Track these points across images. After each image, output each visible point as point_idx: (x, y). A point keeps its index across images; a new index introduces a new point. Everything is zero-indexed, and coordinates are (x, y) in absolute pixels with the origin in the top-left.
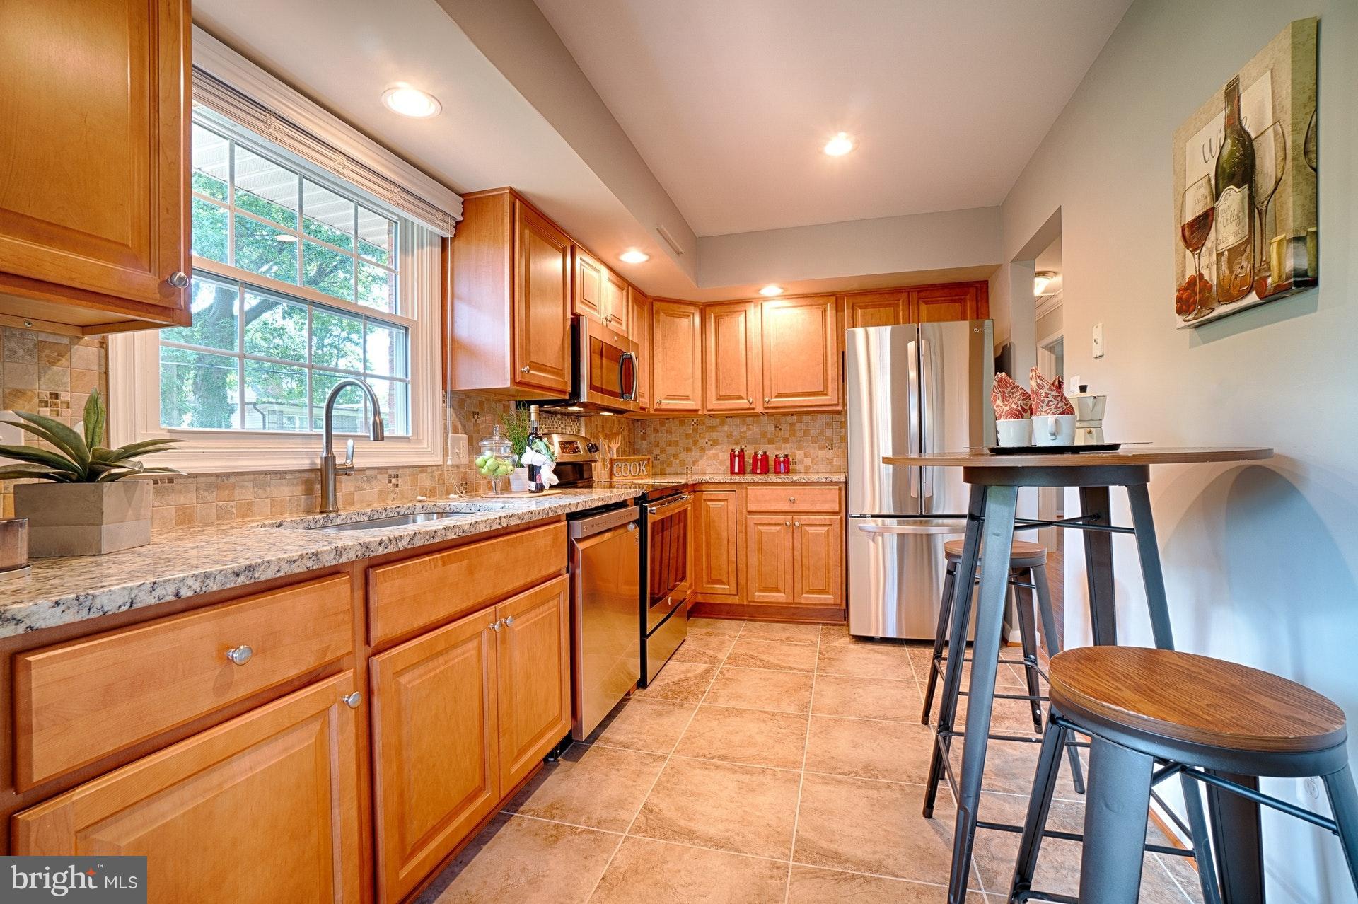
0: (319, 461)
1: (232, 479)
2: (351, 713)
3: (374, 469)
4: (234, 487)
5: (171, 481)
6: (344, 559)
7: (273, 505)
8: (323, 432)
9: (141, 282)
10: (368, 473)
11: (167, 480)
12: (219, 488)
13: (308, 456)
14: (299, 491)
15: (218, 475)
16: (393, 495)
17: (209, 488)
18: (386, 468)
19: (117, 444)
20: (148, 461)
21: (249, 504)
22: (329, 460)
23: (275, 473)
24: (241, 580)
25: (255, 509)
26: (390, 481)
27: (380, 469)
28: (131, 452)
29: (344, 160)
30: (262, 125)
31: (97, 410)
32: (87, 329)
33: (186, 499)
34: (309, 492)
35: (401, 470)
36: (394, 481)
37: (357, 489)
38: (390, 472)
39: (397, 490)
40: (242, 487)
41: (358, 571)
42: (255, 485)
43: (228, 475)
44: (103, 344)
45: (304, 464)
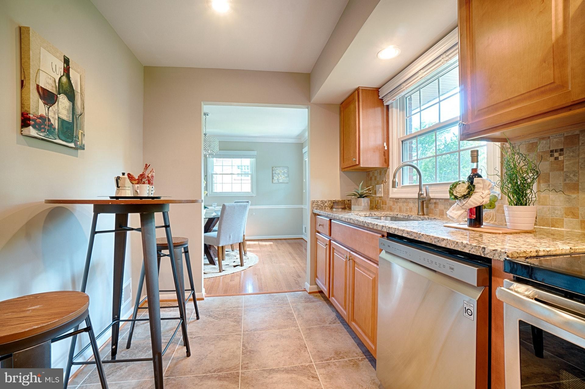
5: (398, 199)
17: (404, 202)
33: (400, 204)
37: (445, 208)
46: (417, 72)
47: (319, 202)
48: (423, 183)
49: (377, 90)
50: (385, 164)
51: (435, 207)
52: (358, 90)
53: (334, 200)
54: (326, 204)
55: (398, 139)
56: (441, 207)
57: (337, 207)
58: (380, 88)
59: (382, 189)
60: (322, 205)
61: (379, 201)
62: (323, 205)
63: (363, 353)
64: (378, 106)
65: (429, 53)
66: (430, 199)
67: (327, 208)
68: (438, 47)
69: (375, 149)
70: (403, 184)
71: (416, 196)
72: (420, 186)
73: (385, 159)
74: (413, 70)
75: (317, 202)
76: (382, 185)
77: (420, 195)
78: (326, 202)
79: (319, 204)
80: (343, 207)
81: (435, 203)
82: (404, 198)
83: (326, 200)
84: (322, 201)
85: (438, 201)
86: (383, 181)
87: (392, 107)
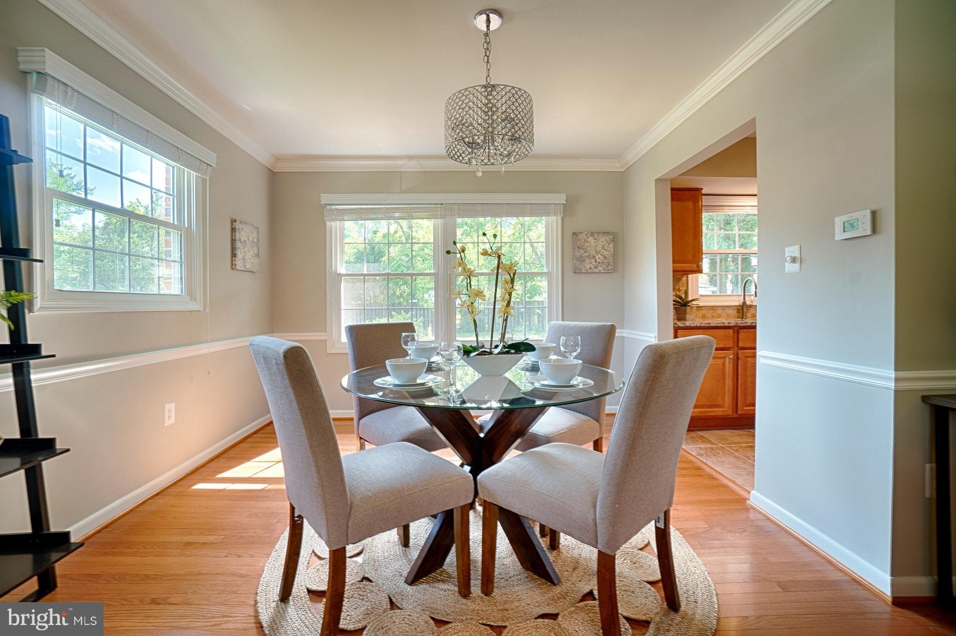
0: (741, 303)
2: (732, 361)
4: (716, 309)
6: (730, 325)
8: (743, 294)
9: (694, 267)
11: (699, 308)
12: (712, 310)
13: (738, 301)
14: (735, 312)
15: (712, 306)
17: (709, 310)
19: (690, 299)
20: (694, 303)
22: (744, 303)
23: (727, 306)
24: (708, 325)
28: (692, 301)
29: (750, 208)
31: (686, 293)
32: (685, 274)
34: (738, 312)
40: (718, 310)
41: (736, 328)
42: (722, 310)
43: (714, 306)
44: (687, 277)
45: (737, 304)
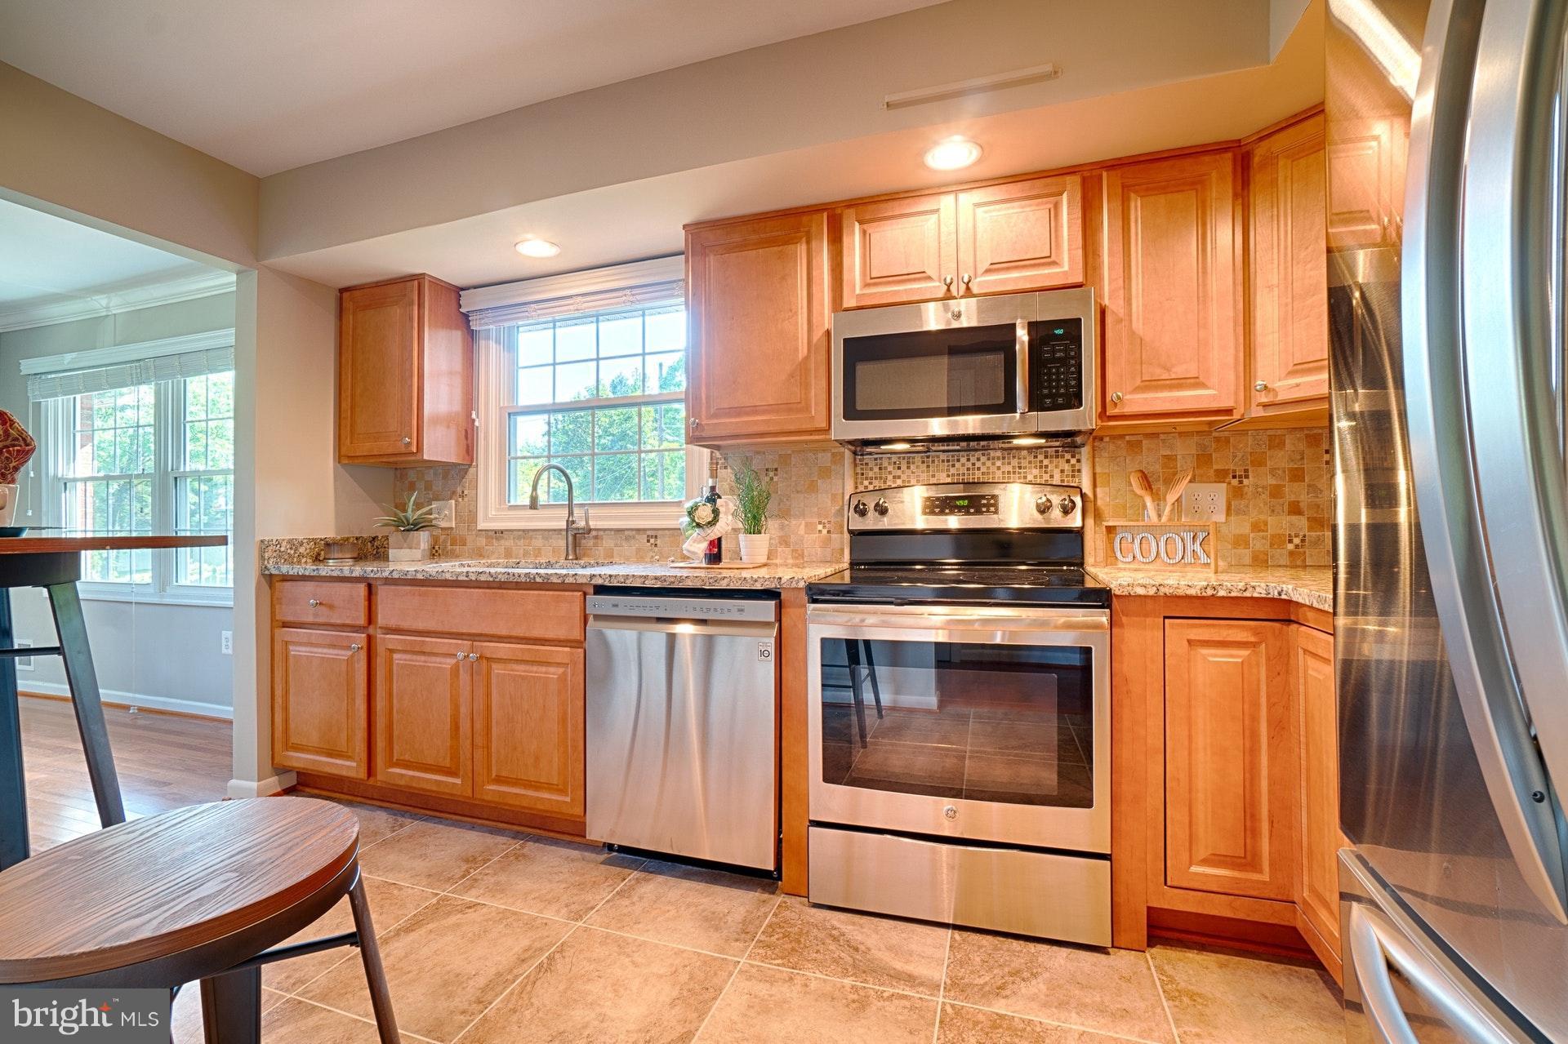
1: (531, 533)
3: (632, 530)
4: (530, 538)
5: (502, 533)
7: (554, 552)
10: (626, 533)
12: (524, 538)
15: (524, 531)
16: (651, 554)
17: (519, 538)
18: (645, 530)
21: (539, 549)
23: (555, 530)
25: (543, 553)
26: (648, 541)
27: (638, 530)
30: (527, 314)
33: (508, 543)
35: (660, 532)
36: (652, 541)
37: (616, 545)
38: (649, 533)
39: (656, 549)
43: (528, 530)
46: (570, 297)
47: (284, 544)
48: (575, 502)
49: (457, 291)
50: (467, 457)
51: (595, 545)
52: (419, 278)
53: (323, 537)
54: (302, 550)
55: (500, 408)
56: (608, 542)
57: (340, 556)
58: (463, 289)
59: (451, 510)
60: (292, 552)
61: (442, 538)
62: (295, 553)
63: (513, 838)
64: (457, 328)
65: (585, 277)
66: (590, 530)
67: (304, 560)
68: (608, 275)
69: (447, 420)
70: (509, 501)
71: (563, 525)
72: (570, 507)
73: (468, 446)
74: (550, 290)
75: (279, 543)
76: (453, 501)
77: (570, 523)
78: (301, 544)
79: (282, 549)
80: (355, 555)
81: (596, 537)
82: (519, 530)
83: (301, 538)
84: (290, 541)
85: (601, 533)
86: (454, 493)
87: (488, 338)
